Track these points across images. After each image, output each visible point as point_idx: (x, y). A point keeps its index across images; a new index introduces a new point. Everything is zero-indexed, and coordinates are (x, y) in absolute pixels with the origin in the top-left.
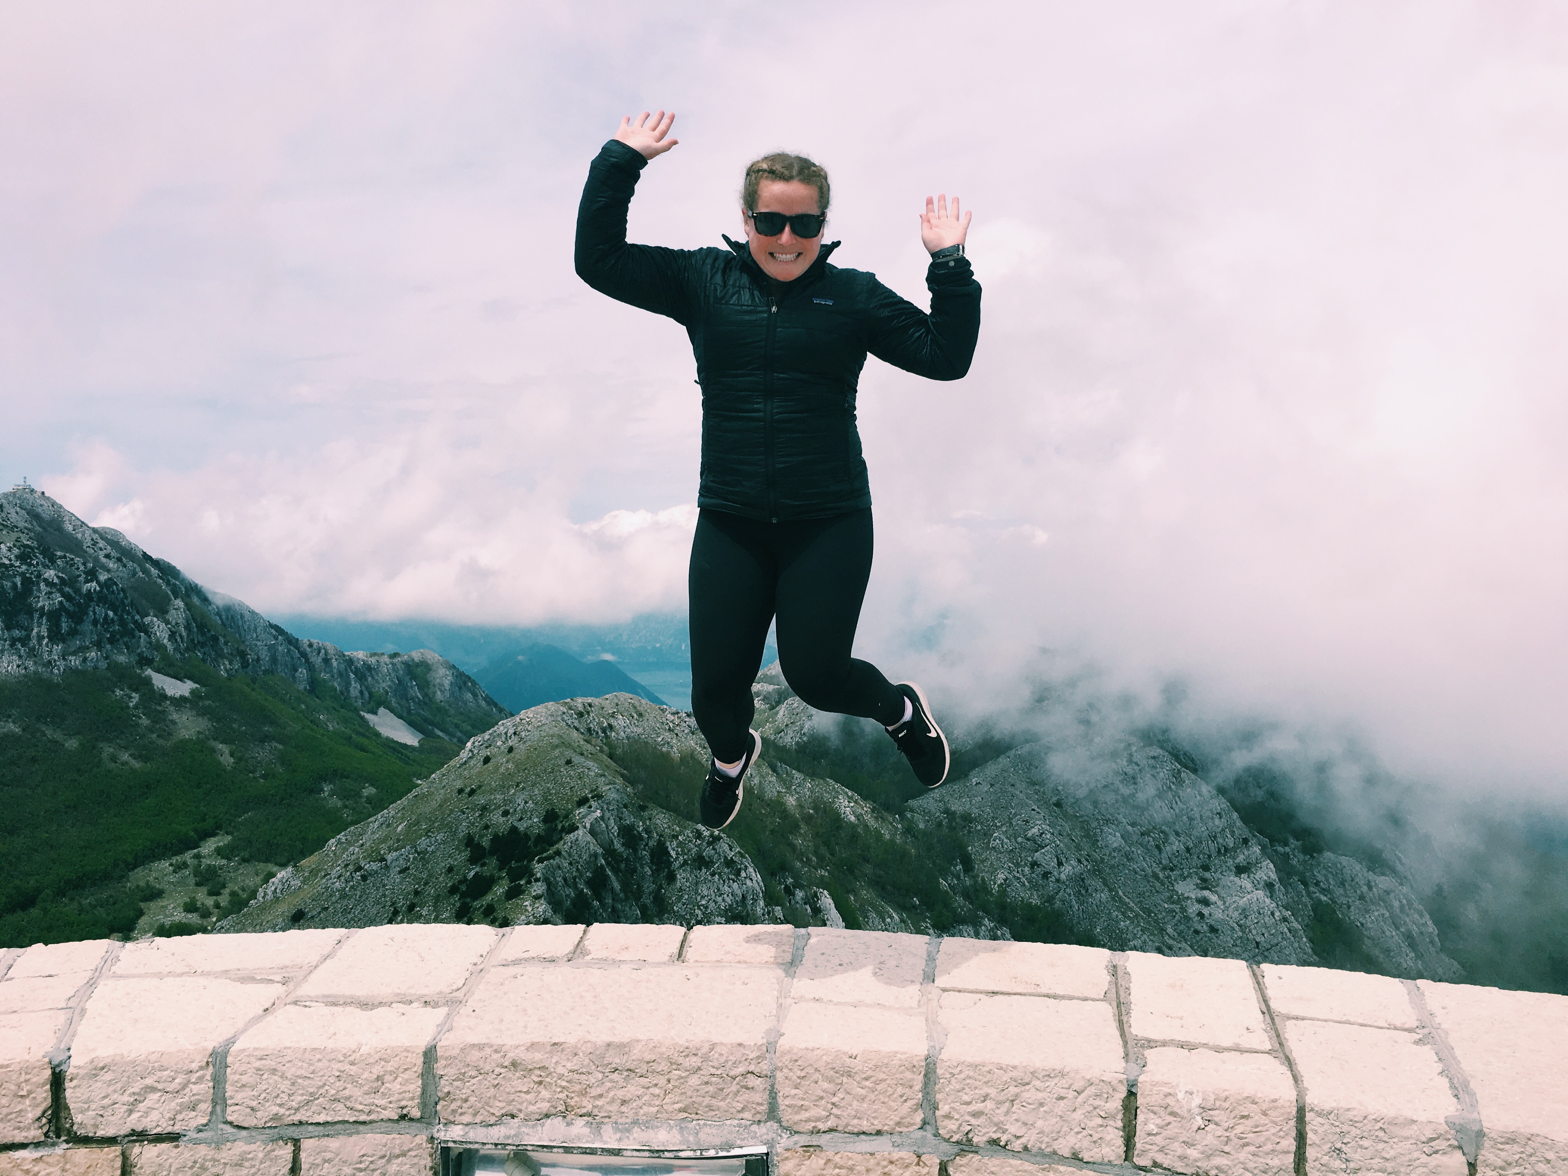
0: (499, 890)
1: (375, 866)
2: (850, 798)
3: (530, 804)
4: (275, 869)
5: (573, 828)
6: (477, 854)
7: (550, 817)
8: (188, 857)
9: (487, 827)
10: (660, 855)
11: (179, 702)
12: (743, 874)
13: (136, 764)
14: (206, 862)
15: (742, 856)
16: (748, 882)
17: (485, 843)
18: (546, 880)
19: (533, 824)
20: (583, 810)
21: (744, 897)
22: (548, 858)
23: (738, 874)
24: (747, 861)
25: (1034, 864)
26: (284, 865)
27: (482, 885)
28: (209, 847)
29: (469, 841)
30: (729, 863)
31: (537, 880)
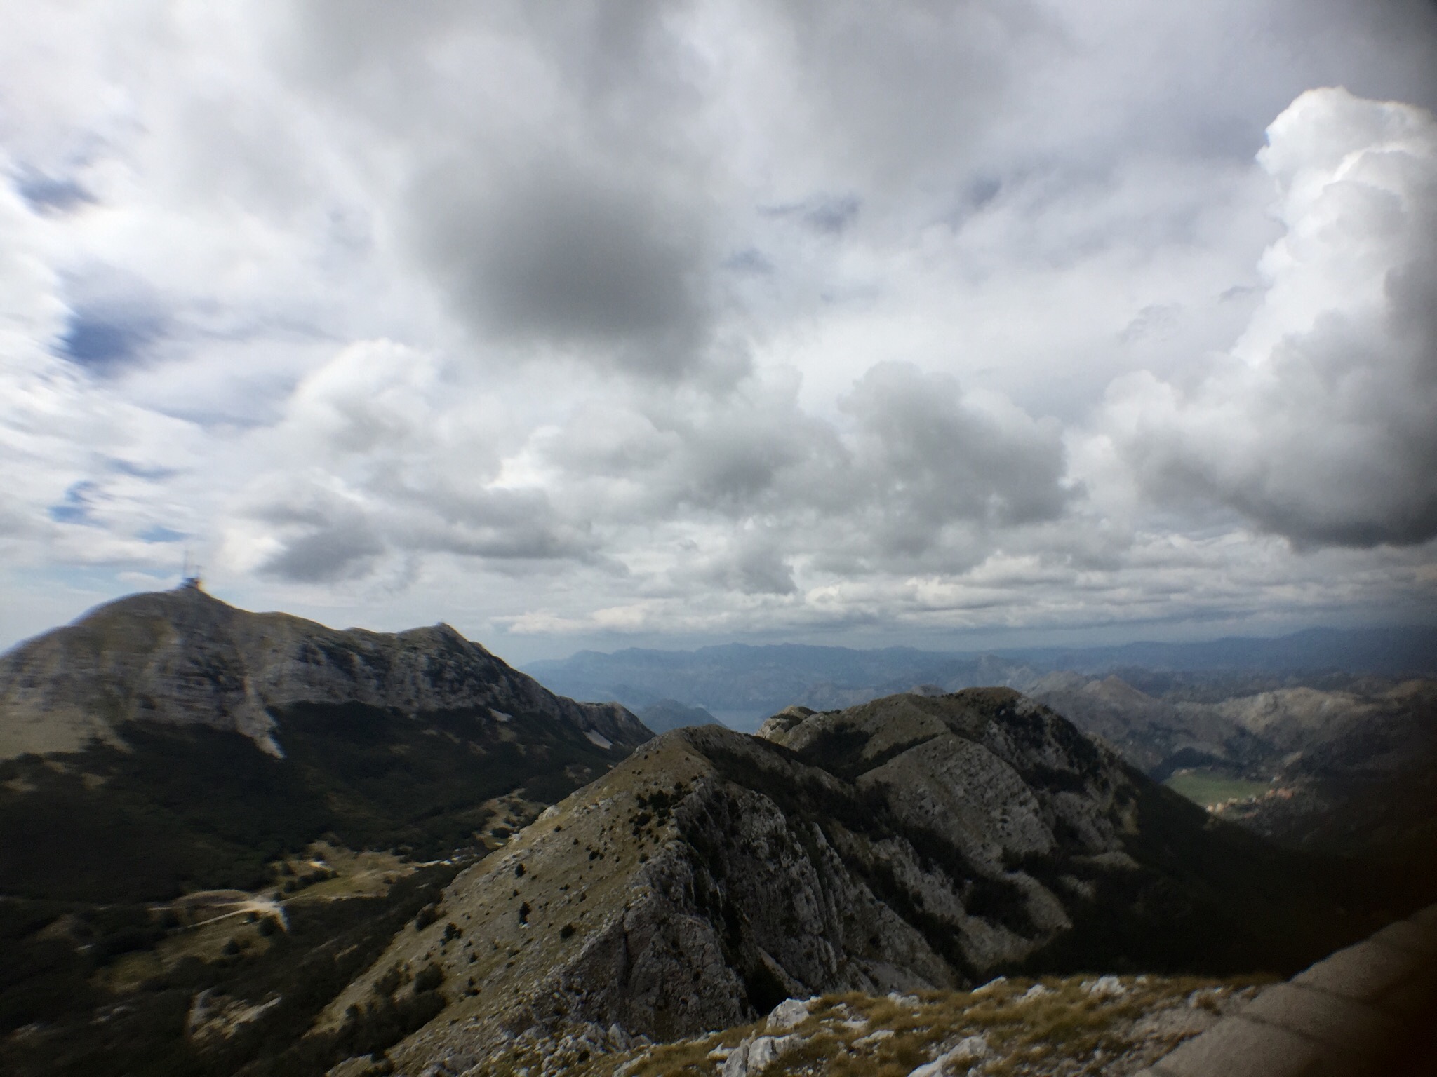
0: (655, 821)
1: (592, 807)
2: (828, 777)
3: (668, 780)
4: (545, 806)
5: (690, 792)
6: (643, 804)
7: (678, 786)
8: (505, 797)
9: (647, 790)
10: (733, 806)
11: (503, 724)
12: (775, 816)
13: (484, 752)
14: (514, 800)
15: (775, 807)
16: (778, 820)
17: (647, 798)
18: (677, 818)
19: (670, 790)
20: (694, 783)
21: (776, 828)
22: (677, 807)
23: (773, 815)
24: (777, 809)
25: (921, 807)
26: (549, 804)
27: (645, 819)
28: (516, 793)
29: (639, 797)
30: (769, 810)
31: (673, 817)
